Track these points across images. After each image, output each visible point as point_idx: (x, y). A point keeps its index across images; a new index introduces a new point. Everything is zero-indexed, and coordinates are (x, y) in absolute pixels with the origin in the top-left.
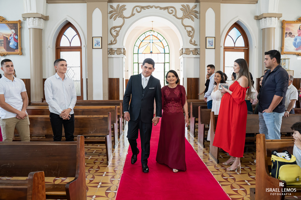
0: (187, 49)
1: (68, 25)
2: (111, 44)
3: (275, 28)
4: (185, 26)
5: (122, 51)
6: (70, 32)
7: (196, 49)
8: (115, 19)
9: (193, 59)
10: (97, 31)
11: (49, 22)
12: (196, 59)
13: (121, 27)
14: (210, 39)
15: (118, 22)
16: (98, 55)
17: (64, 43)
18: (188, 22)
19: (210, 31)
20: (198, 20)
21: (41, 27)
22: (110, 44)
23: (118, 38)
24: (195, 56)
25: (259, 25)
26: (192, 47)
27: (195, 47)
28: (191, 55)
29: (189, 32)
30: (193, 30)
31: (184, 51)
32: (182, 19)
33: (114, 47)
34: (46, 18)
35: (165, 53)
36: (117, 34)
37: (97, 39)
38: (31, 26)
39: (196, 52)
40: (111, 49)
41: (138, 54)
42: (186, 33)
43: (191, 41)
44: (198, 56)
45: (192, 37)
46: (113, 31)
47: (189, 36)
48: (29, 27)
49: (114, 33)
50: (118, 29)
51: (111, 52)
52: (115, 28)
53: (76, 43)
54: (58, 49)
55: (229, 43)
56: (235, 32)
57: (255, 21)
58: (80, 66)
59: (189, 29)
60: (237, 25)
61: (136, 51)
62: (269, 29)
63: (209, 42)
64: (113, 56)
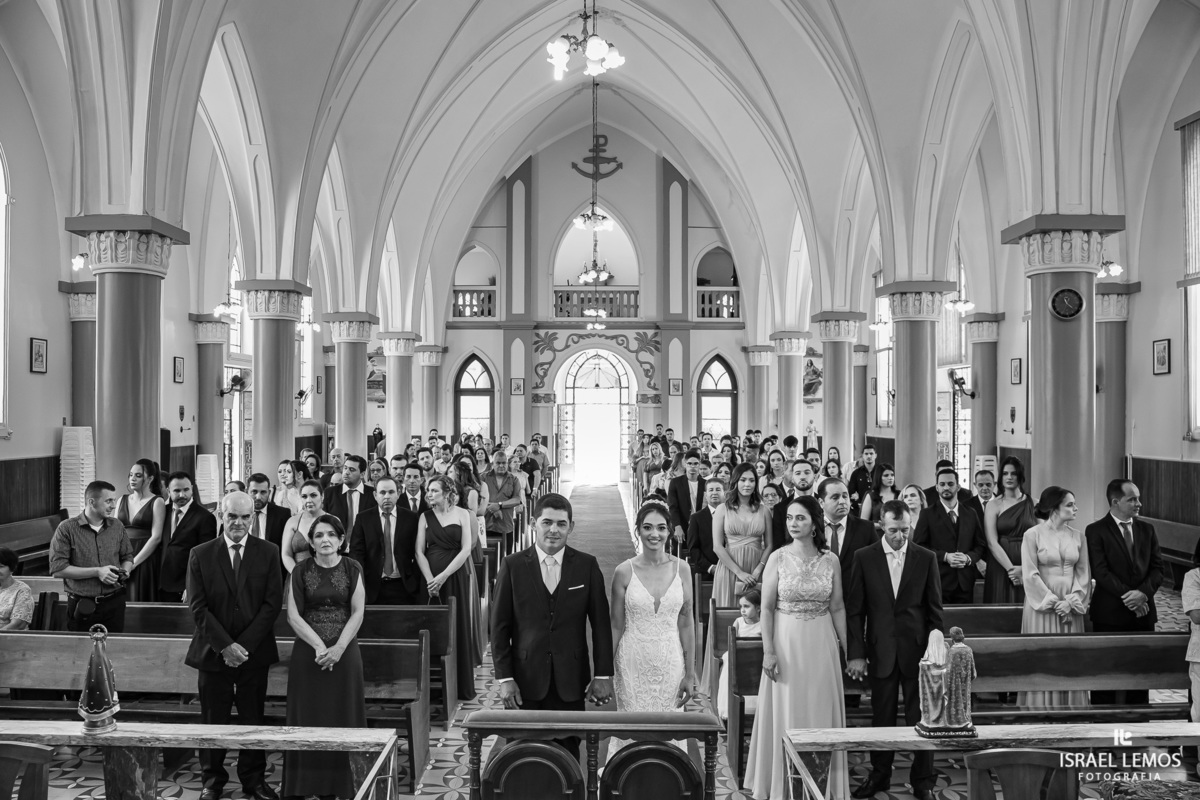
0: (644, 395)
1: (473, 357)
2: (537, 387)
3: (768, 367)
4: (641, 363)
5: (552, 397)
6: (475, 367)
7: (656, 396)
8: (542, 353)
9: (651, 411)
10: (518, 370)
11: (448, 355)
12: (657, 410)
13: (550, 363)
14: (676, 382)
15: (547, 356)
16: (518, 403)
17: (466, 383)
18: (645, 356)
19: (675, 371)
20: (659, 354)
21: (438, 364)
22: (534, 388)
23: (546, 380)
24: (654, 405)
25: (748, 360)
26: (651, 393)
27: (655, 392)
28: (650, 404)
29: (646, 372)
30: (652, 367)
31: (639, 397)
32: (637, 352)
33: (541, 392)
34: (445, 350)
35: (621, 388)
36: (545, 374)
37: (517, 381)
38: (427, 363)
39: (657, 399)
40: (537, 395)
41: (574, 388)
42: (643, 373)
43: (649, 384)
44: (659, 405)
45: (651, 377)
46: (539, 369)
47: (647, 375)
48: (422, 364)
49: (541, 373)
50: (546, 367)
51: (536, 398)
52: (542, 364)
53: (483, 383)
54: (458, 392)
55: (708, 384)
56: (717, 368)
57: (743, 354)
58: (489, 416)
59: (647, 367)
60: (719, 358)
61: (570, 384)
62: (760, 367)
63: (674, 386)
64: (539, 405)
